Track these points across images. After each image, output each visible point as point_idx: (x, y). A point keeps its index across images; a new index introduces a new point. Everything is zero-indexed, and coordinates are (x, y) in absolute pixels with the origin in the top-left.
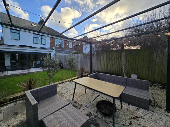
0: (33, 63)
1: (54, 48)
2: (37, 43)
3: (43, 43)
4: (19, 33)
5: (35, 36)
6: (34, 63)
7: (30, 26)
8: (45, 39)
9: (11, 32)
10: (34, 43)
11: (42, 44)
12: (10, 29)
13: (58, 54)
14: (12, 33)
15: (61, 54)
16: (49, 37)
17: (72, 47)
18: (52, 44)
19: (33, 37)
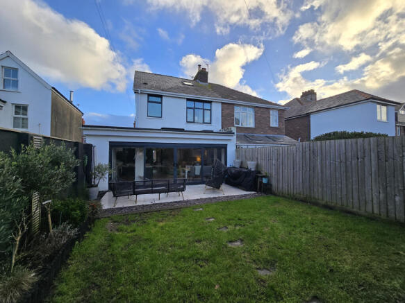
0: (187, 172)
1: (234, 130)
2: (194, 122)
3: (207, 119)
4: (161, 103)
5: (191, 104)
6: (189, 172)
7: (181, 85)
8: (211, 110)
9: (149, 102)
10: (187, 122)
11: (204, 123)
12: (147, 96)
13: (244, 146)
14: (150, 104)
15: (252, 146)
16: (220, 104)
17: (277, 126)
18: (228, 119)
19: (187, 108)
